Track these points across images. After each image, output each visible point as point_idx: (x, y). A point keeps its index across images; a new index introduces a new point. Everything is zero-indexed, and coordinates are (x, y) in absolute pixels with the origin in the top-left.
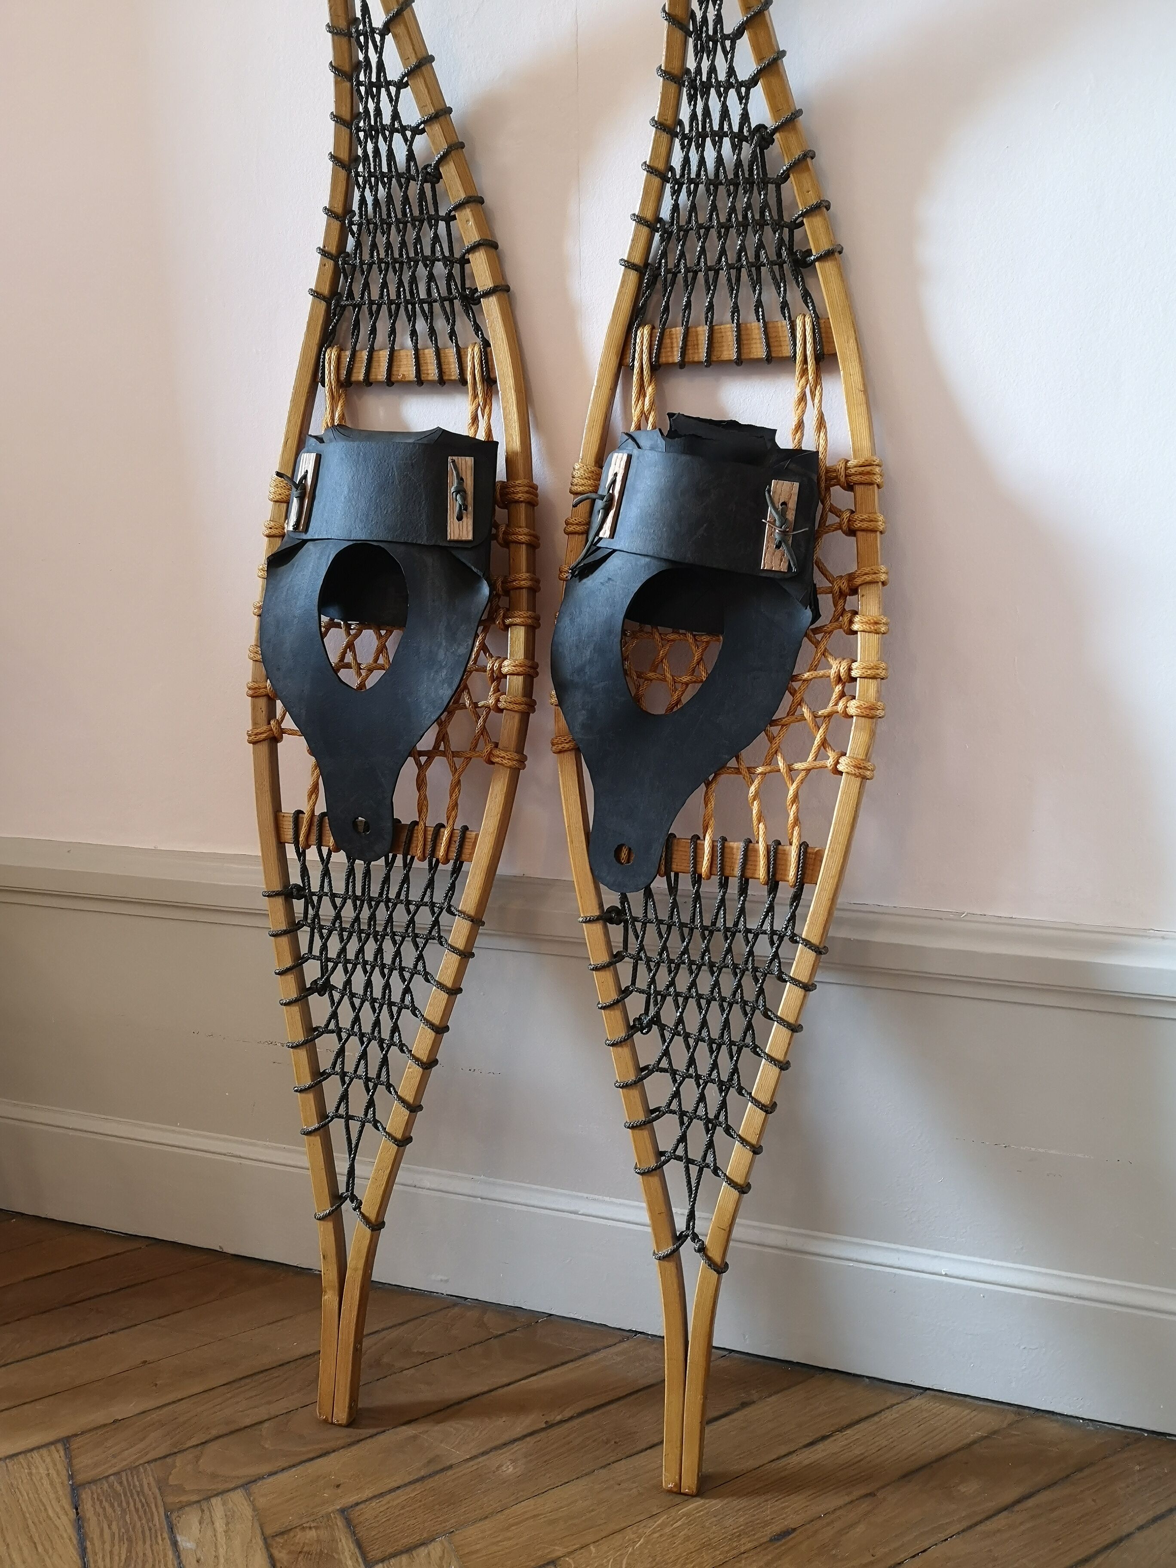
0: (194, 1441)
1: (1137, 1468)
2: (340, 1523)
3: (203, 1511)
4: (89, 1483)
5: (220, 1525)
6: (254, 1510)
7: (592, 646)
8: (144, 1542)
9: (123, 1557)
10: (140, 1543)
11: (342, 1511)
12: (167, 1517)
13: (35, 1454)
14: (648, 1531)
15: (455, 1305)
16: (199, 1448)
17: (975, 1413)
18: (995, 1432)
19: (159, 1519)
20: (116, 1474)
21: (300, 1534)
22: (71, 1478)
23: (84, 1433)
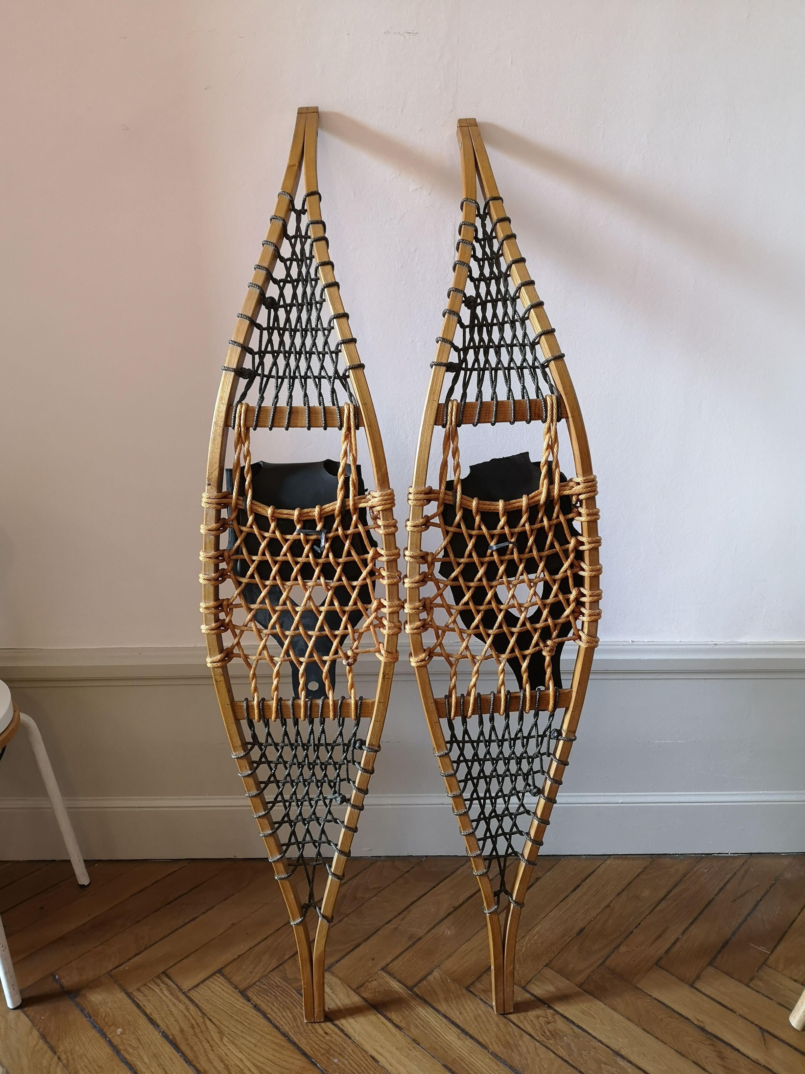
0: (286, 957)
2: (384, 974)
4: (248, 988)
6: (340, 979)
8: (297, 1008)
9: (291, 1017)
10: (294, 1008)
11: (383, 969)
13: (207, 982)
14: (525, 944)
15: (377, 861)
16: (292, 958)
17: (634, 862)
18: (646, 868)
20: (258, 981)
21: (369, 984)
22: (236, 988)
23: (226, 966)
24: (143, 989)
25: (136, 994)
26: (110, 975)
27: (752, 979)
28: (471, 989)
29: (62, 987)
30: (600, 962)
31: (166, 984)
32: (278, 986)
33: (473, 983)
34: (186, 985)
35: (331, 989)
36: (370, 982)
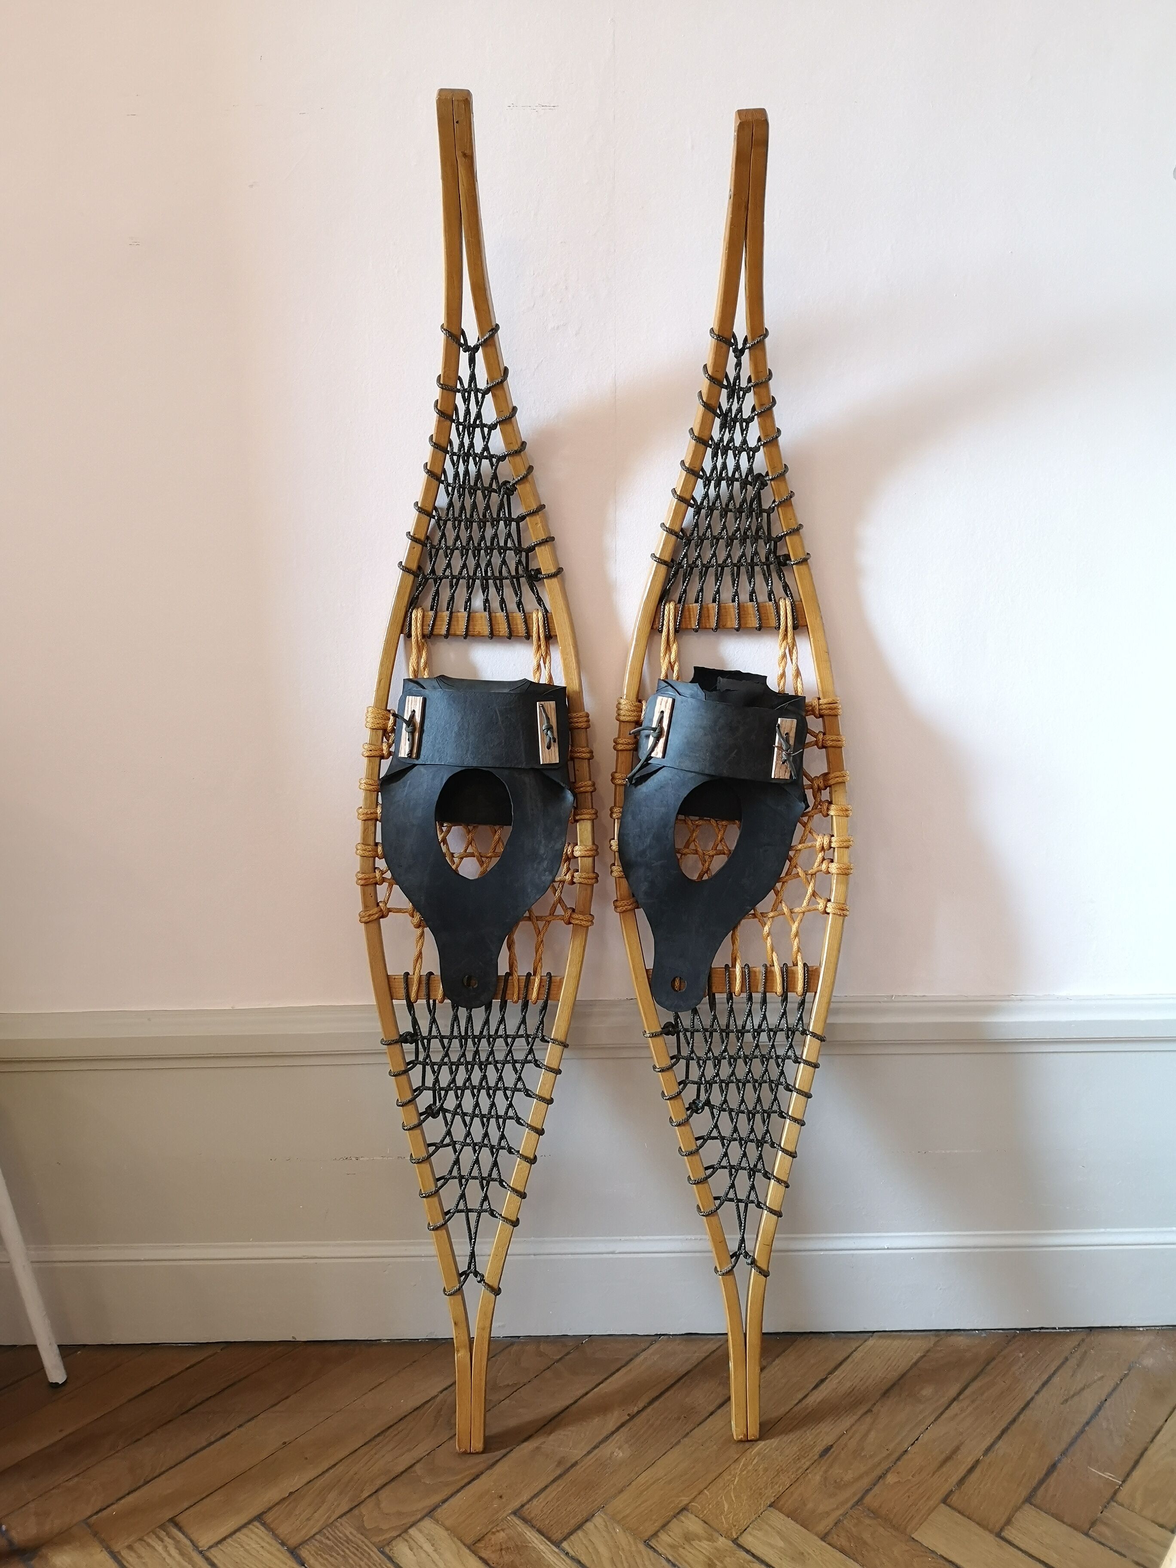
0: (366, 1494)
1: (1021, 1355)
2: (517, 1521)
3: (407, 1541)
4: (301, 1544)
5: (427, 1547)
6: (447, 1529)
7: (651, 835)
11: (515, 1513)
12: (383, 1553)
13: (238, 1534)
14: (738, 1471)
15: (512, 1344)
16: (374, 1497)
17: (910, 1342)
18: (928, 1351)
19: (376, 1555)
20: (319, 1532)
21: (493, 1537)
22: (283, 1544)
23: (270, 1509)
24: (137, 1546)
25: (125, 1553)
26: (87, 1524)
27: (1093, 1524)
28: (653, 1543)
29: (10, 1542)
30: (856, 1499)
31: (173, 1538)
32: (348, 1541)
33: (655, 1534)
34: (205, 1539)
35: (433, 1545)
36: (494, 1533)
